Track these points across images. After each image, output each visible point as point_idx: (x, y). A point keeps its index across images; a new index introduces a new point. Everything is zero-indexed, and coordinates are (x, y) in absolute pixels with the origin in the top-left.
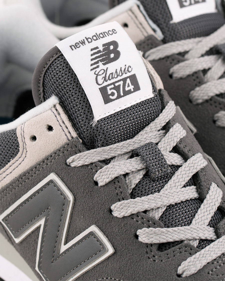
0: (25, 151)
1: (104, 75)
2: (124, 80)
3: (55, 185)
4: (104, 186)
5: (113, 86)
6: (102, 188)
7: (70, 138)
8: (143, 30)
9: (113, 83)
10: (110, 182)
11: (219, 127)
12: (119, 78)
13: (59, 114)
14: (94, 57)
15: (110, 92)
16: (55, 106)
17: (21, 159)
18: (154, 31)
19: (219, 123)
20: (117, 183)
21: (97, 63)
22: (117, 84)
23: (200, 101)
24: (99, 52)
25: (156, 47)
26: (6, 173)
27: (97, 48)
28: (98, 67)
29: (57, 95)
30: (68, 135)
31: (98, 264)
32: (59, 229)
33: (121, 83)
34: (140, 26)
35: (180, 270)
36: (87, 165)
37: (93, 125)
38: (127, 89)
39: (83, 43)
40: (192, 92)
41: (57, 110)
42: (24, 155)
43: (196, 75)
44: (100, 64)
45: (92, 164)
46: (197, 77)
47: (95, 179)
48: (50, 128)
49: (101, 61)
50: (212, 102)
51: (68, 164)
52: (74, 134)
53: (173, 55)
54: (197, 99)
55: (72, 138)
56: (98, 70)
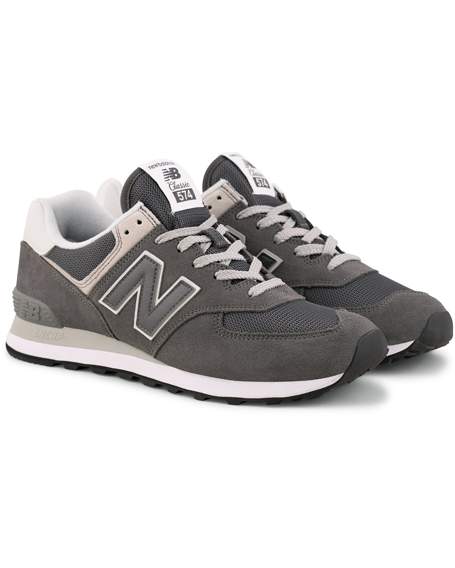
0: (120, 243)
1: (174, 185)
2: (187, 190)
3: (148, 258)
4: (185, 251)
5: (180, 192)
6: (185, 253)
7: (155, 225)
8: (233, 198)
9: (181, 191)
10: (190, 247)
11: (299, 257)
12: (183, 189)
13: (145, 211)
14: (165, 174)
15: (179, 196)
16: (141, 208)
17: (117, 250)
18: (242, 199)
19: (298, 254)
20: (195, 248)
21: (168, 177)
22: (182, 192)
23: (283, 241)
24: (167, 172)
25: (244, 209)
26: (104, 265)
27: (166, 169)
28: (169, 180)
29: (142, 201)
30: (154, 223)
31: (188, 302)
32: (153, 288)
33: (185, 191)
34: (231, 196)
35: (250, 292)
36: (171, 240)
37: (173, 214)
38: (189, 196)
39: (156, 166)
40: (276, 235)
41: (143, 210)
42: (119, 247)
43: (276, 226)
44: (170, 178)
45: (174, 239)
46: (278, 227)
47: (178, 248)
48: (139, 222)
49: (170, 177)
50: (291, 241)
51: (156, 242)
52: (159, 222)
53: (257, 214)
54: (280, 240)
55: (157, 225)
56: (169, 182)
